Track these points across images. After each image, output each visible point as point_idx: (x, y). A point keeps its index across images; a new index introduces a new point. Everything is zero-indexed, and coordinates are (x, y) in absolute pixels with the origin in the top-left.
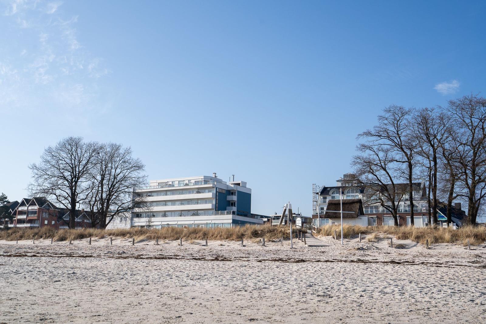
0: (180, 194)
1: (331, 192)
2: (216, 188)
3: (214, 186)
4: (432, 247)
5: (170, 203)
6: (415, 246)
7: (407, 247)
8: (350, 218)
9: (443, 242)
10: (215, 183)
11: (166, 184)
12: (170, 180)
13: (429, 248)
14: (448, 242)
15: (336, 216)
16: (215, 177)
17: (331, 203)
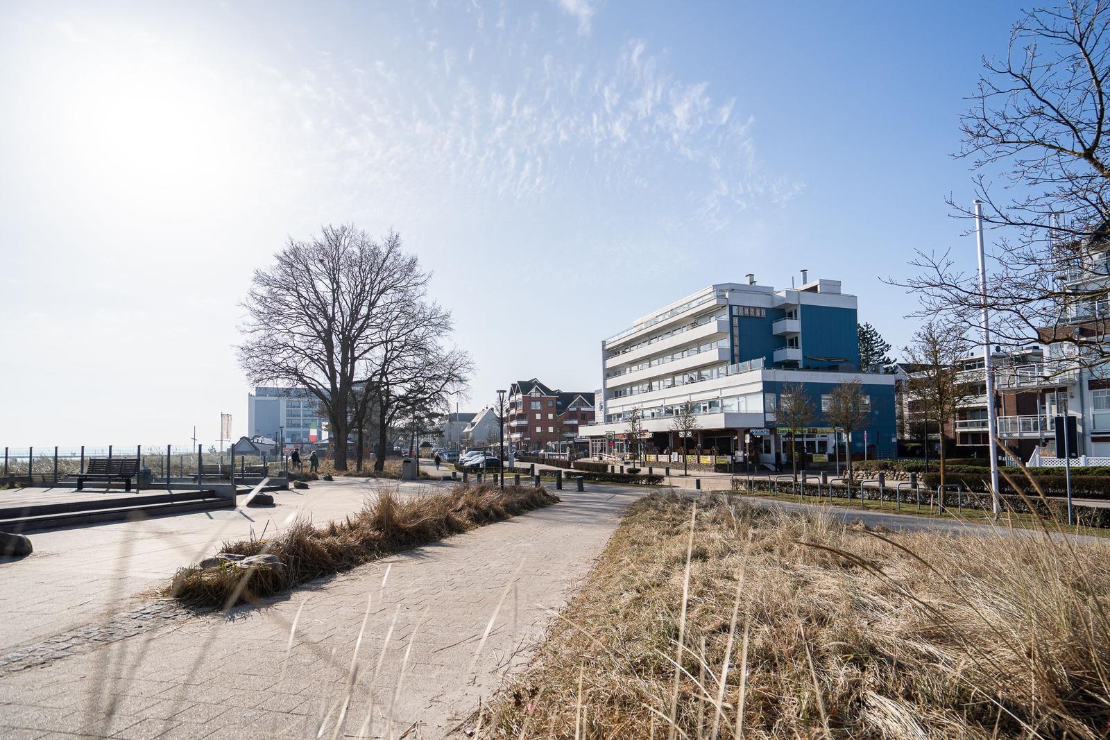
2: (731, 307)
10: (726, 295)
16: (751, 282)
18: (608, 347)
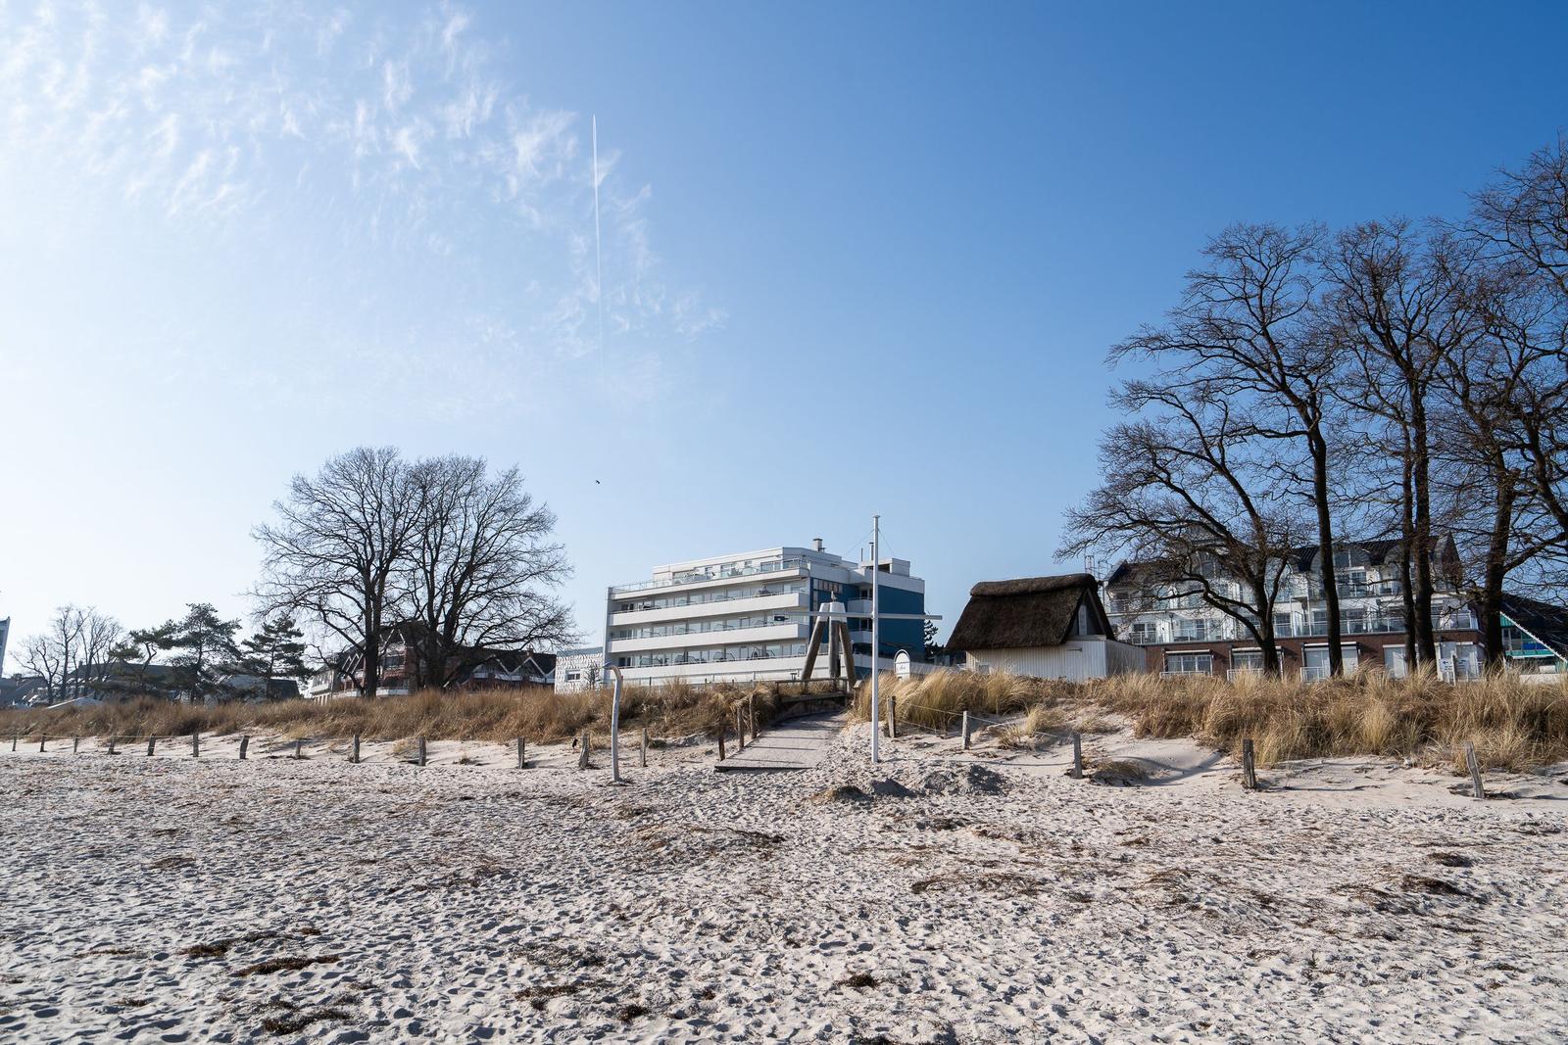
0: (719, 599)
1: (1140, 579)
2: (812, 579)
3: (805, 574)
4: (1277, 780)
5: (698, 626)
6: (1203, 768)
7: (1160, 774)
8: (1034, 646)
9: (1351, 752)
10: (809, 566)
11: (691, 575)
12: (698, 563)
13: (1258, 786)
14: (1377, 752)
15: (986, 642)
16: (820, 549)
17: (981, 595)
18: (617, 597)
